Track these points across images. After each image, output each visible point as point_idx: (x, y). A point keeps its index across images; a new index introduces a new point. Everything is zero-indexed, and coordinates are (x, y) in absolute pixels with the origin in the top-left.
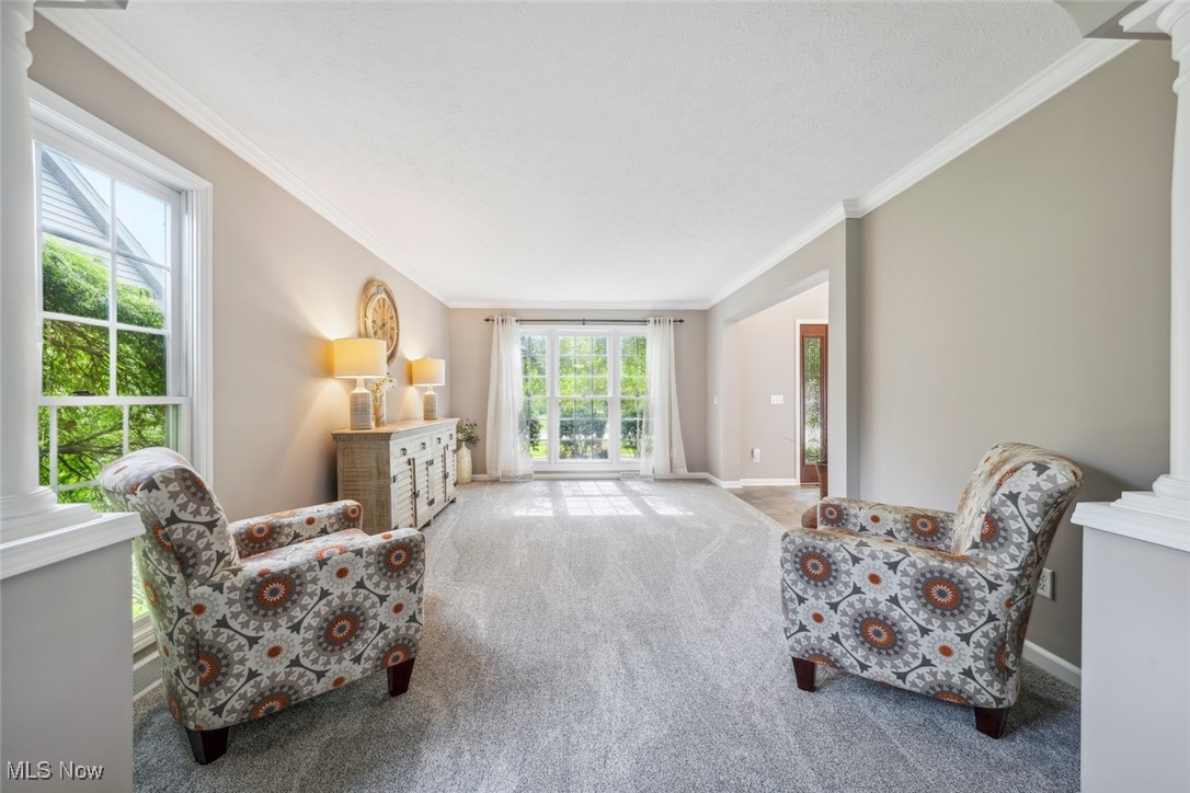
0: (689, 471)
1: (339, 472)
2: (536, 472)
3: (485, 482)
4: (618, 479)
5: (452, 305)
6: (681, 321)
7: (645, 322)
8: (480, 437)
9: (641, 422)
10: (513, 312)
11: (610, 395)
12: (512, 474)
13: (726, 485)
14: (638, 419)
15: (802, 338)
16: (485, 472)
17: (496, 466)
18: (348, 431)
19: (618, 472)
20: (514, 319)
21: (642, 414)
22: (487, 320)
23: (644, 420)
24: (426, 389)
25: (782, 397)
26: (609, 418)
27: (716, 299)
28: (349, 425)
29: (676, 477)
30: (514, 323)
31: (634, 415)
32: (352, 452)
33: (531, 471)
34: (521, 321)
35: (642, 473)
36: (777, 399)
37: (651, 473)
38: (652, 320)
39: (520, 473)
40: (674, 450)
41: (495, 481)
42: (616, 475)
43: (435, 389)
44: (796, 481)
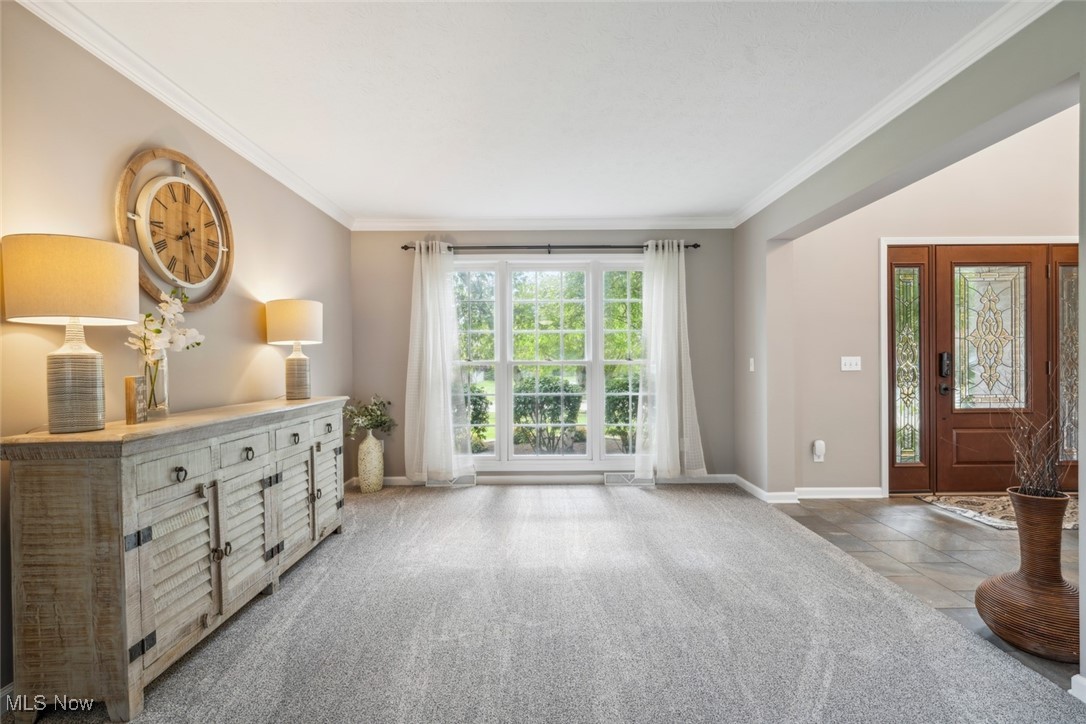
0: (710, 471)
1: (14, 527)
2: (479, 473)
3: (402, 489)
4: (601, 484)
5: (355, 227)
6: (696, 246)
7: (640, 248)
8: (397, 421)
9: (635, 399)
10: (446, 236)
11: (588, 357)
12: (442, 477)
13: (771, 497)
14: (630, 394)
15: (891, 267)
16: (403, 473)
17: (420, 464)
18: (44, 436)
19: (601, 473)
20: (445, 245)
21: (636, 386)
22: (405, 248)
23: (641, 394)
24: (289, 349)
25: (858, 359)
26: (587, 392)
27: (753, 209)
28: (46, 424)
29: (688, 481)
30: (445, 251)
31: (625, 387)
32: (41, 484)
33: (472, 472)
34: (455, 249)
35: (638, 475)
36: (851, 363)
37: (651, 476)
38: (651, 243)
39: (455, 475)
40: (686, 440)
41: (419, 488)
42: (598, 477)
43: (304, 349)
44: (881, 492)
